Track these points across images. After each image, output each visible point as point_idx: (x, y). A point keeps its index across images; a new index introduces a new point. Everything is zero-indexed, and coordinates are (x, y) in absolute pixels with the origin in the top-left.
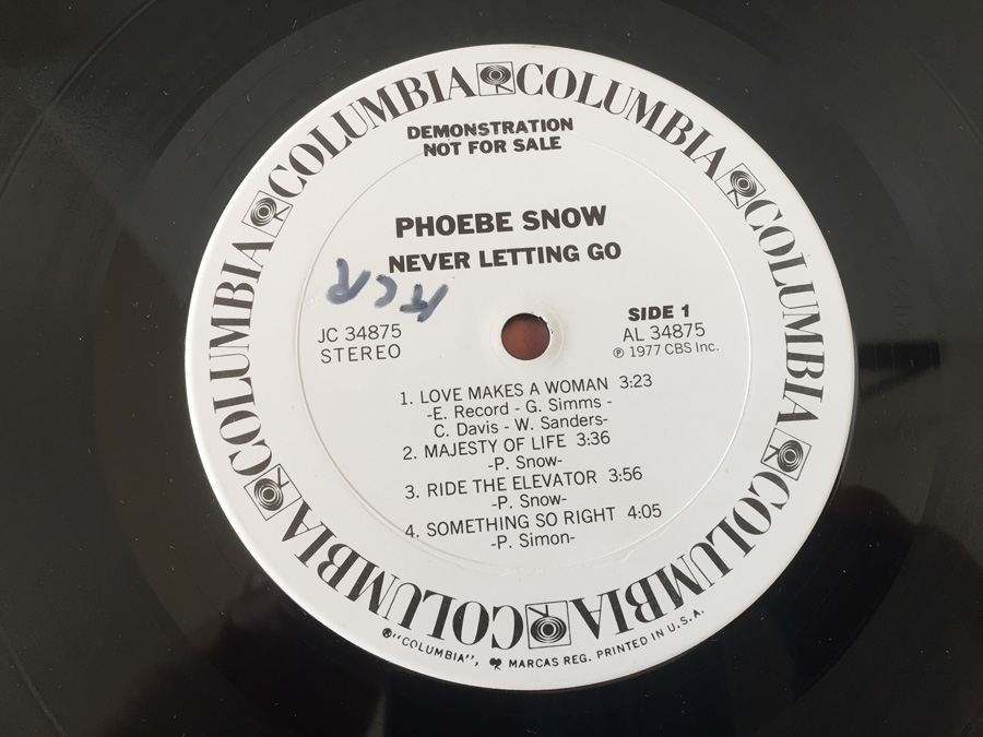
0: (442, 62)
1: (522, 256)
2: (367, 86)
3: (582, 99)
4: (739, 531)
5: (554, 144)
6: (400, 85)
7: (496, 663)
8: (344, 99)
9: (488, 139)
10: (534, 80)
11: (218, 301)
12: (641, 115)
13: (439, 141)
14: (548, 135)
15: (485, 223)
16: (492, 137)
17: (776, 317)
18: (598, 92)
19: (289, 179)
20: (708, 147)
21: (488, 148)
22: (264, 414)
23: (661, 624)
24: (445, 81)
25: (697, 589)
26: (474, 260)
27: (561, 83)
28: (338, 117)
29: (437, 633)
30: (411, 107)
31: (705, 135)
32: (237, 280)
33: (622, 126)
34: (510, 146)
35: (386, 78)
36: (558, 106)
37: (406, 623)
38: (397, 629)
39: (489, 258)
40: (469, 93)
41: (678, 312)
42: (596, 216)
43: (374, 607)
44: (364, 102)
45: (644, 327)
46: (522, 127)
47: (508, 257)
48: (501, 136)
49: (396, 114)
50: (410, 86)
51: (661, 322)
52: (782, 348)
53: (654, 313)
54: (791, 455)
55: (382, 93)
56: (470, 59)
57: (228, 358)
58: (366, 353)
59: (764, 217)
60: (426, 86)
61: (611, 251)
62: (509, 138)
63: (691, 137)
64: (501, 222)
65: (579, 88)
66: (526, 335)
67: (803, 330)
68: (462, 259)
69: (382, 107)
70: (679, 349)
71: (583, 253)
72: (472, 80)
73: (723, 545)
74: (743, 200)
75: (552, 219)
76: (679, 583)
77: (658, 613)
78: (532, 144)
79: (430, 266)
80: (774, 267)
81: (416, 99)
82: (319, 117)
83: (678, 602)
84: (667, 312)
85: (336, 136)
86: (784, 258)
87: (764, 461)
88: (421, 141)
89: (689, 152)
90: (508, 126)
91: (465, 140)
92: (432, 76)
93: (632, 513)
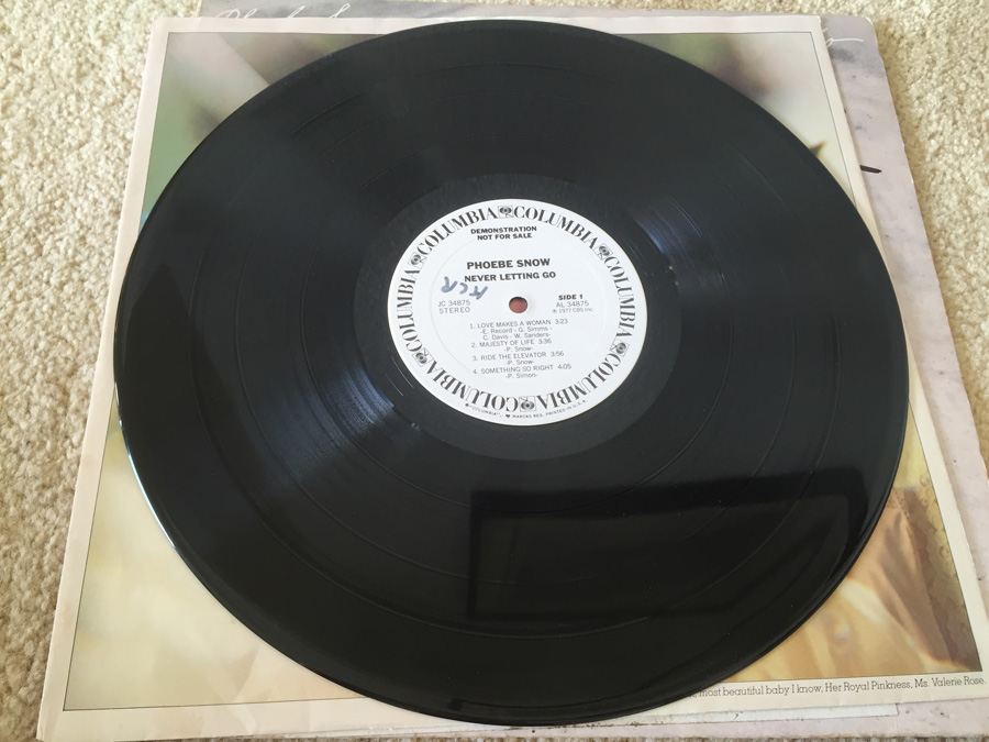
0: (484, 206)
1: (517, 277)
2: (455, 214)
3: (540, 219)
4: (601, 374)
5: (529, 236)
6: (468, 214)
7: (508, 416)
8: (446, 219)
9: (503, 234)
10: (521, 212)
11: (400, 291)
12: (563, 226)
13: (483, 235)
14: (527, 232)
15: (502, 264)
16: (504, 233)
17: (616, 299)
18: (546, 216)
19: (425, 248)
20: (590, 237)
21: (502, 237)
22: (418, 331)
23: (570, 404)
24: (485, 212)
25: (584, 393)
26: (498, 278)
27: (532, 214)
28: (443, 226)
29: (486, 405)
30: (472, 222)
31: (589, 233)
32: (406, 284)
33: (556, 229)
34: (512, 237)
35: (462, 211)
36: (531, 222)
37: (474, 402)
38: (471, 404)
39: (504, 277)
40: (495, 217)
41: (578, 297)
42: (546, 262)
43: (462, 396)
44: (454, 220)
45: (565, 302)
46: (516, 229)
47: (511, 277)
48: (508, 233)
49: (466, 224)
50: (472, 215)
51: (571, 301)
52: (619, 310)
53: (568, 297)
54: (621, 348)
55: (460, 217)
56: (495, 204)
57: (404, 311)
58: (456, 310)
59: (612, 263)
60: (478, 214)
61: (552, 275)
62: (511, 234)
63: (583, 234)
64: (509, 264)
65: (539, 215)
66: (518, 304)
67: (627, 304)
68: (493, 277)
69: (461, 222)
70: (578, 310)
71: (540, 275)
72: (496, 212)
73: (594, 378)
74: (604, 257)
75: (528, 263)
76: (577, 391)
77: (569, 401)
78: (520, 236)
79: (480, 279)
80: (616, 281)
81: (474, 219)
82: (437, 225)
83: (577, 397)
84: (574, 297)
85: (443, 232)
86: (620, 278)
87: (611, 349)
88: (476, 234)
89: (583, 239)
90: (511, 229)
91: (494, 234)
92: (480, 211)
93: (560, 367)
